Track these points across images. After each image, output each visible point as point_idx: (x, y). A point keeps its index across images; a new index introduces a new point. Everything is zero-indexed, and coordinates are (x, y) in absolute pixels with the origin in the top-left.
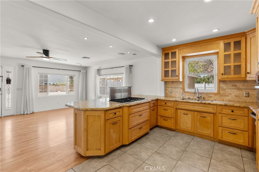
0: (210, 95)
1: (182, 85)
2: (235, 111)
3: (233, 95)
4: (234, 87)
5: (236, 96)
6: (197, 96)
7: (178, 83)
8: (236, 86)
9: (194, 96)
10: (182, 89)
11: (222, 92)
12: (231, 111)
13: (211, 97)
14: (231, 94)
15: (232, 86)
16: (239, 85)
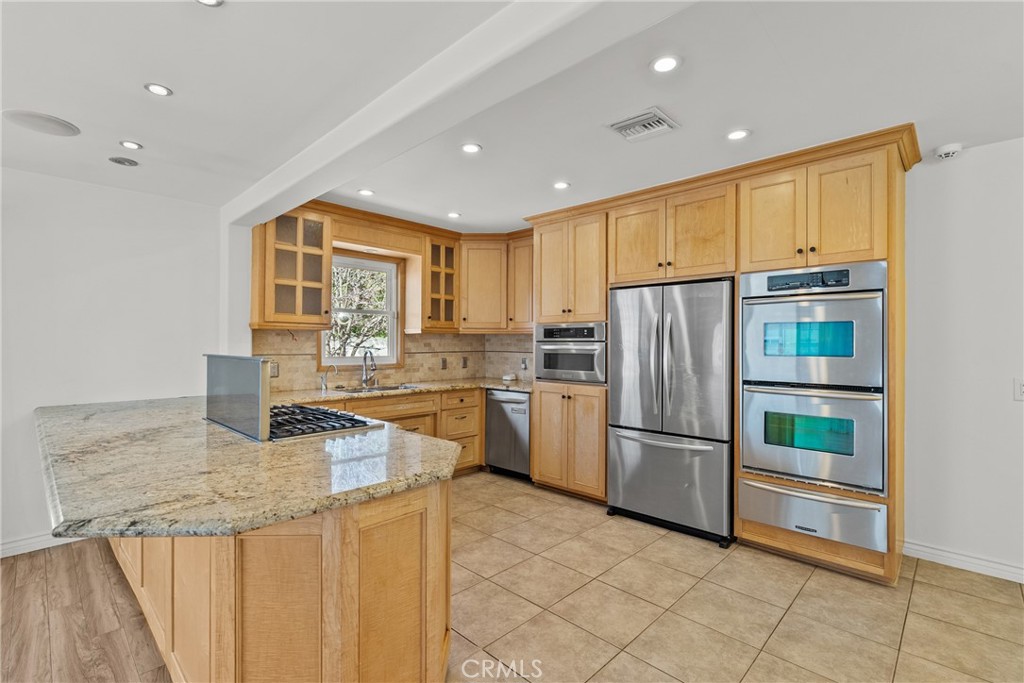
0: (388, 372)
1: (314, 344)
2: (465, 400)
3: (426, 366)
4: (426, 349)
5: (429, 368)
6: (364, 378)
7: (303, 339)
8: (429, 345)
9: (350, 379)
10: (314, 359)
11: (408, 361)
12: (458, 400)
13: (387, 377)
14: (422, 365)
15: (425, 345)
16: (435, 343)
